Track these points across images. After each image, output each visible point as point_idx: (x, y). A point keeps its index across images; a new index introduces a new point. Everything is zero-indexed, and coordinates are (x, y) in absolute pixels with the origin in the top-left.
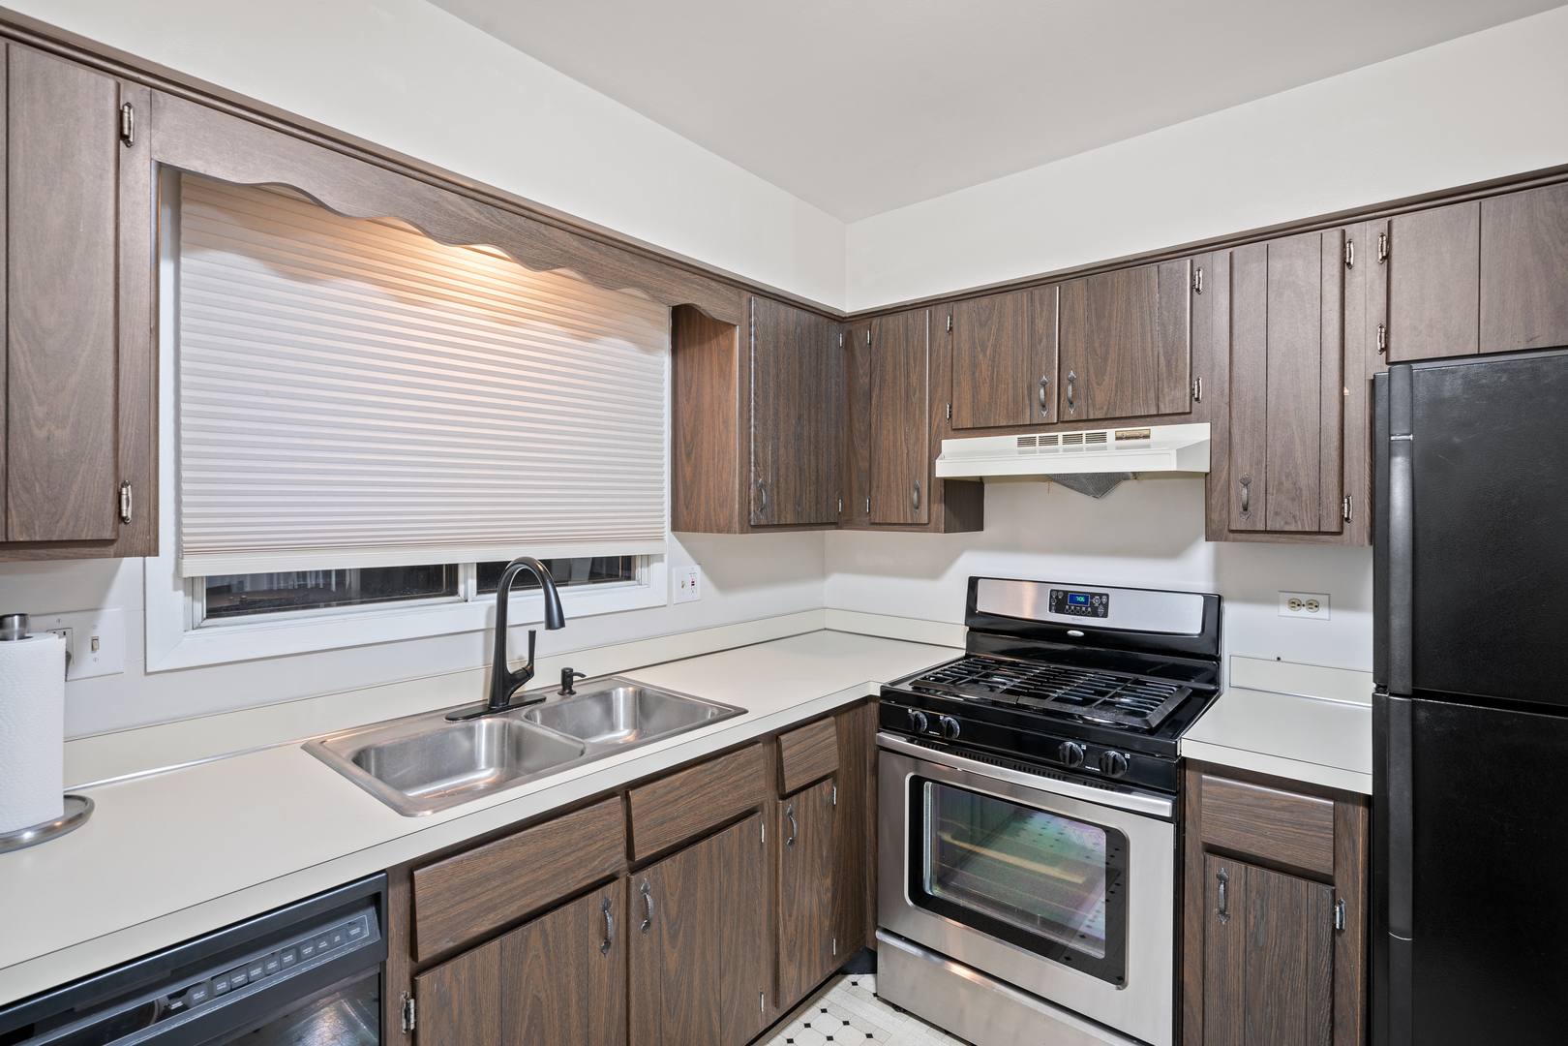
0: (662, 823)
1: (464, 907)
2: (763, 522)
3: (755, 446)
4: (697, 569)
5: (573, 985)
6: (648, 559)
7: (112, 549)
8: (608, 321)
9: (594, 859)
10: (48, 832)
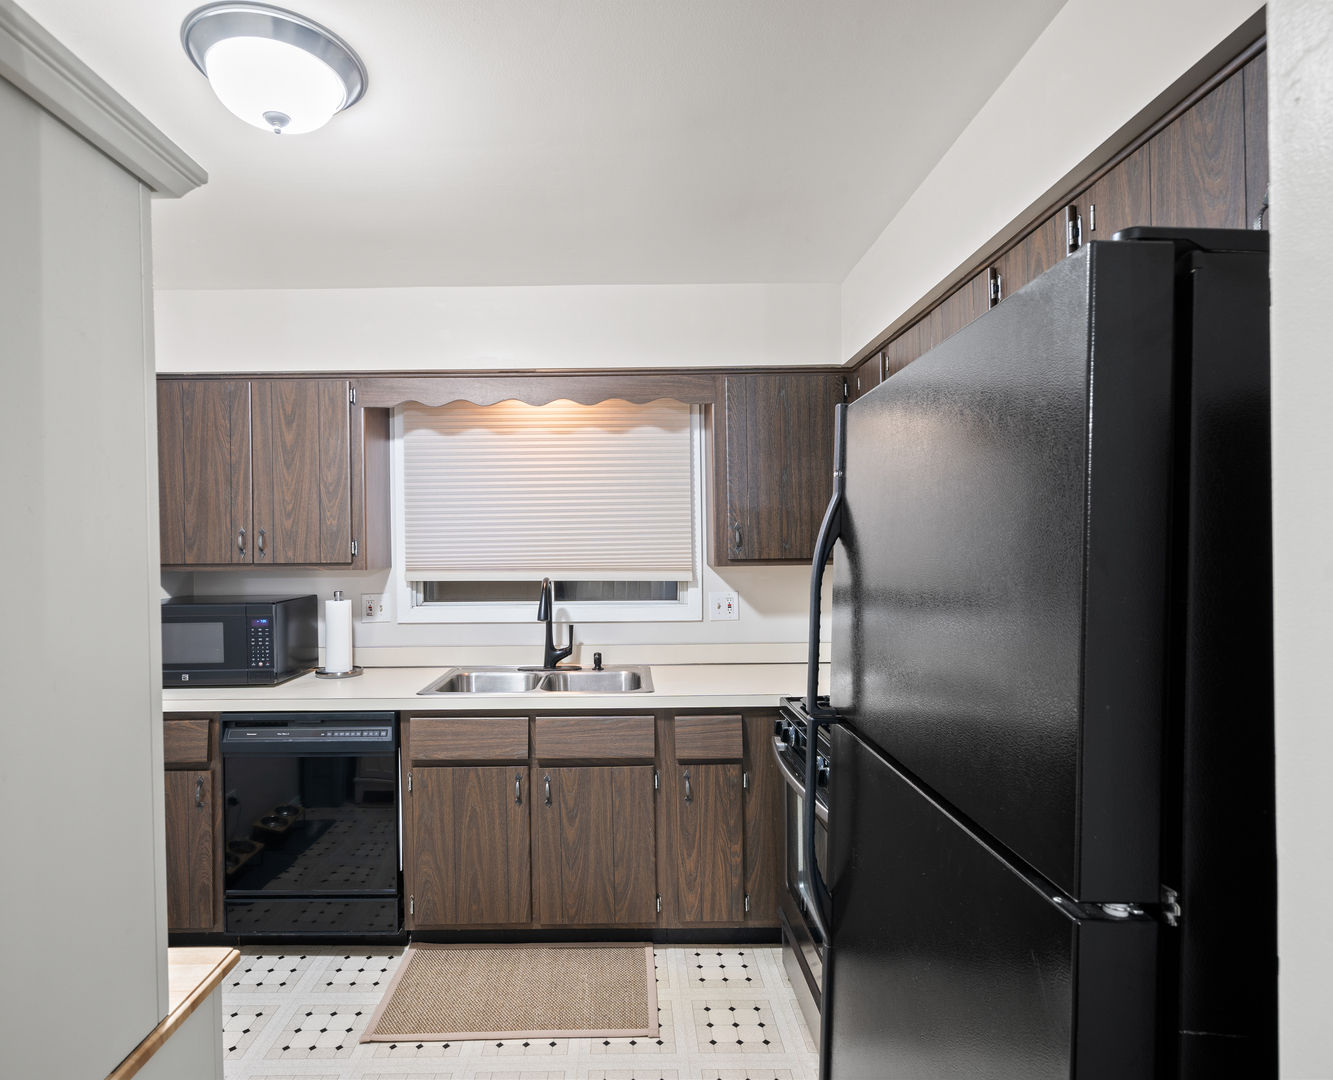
0: (558, 743)
1: (431, 743)
2: (741, 556)
3: (731, 497)
4: (734, 595)
5: (496, 812)
6: (686, 584)
7: (351, 567)
8: (638, 416)
9: (507, 747)
10: (345, 675)
